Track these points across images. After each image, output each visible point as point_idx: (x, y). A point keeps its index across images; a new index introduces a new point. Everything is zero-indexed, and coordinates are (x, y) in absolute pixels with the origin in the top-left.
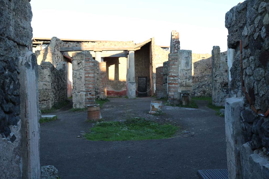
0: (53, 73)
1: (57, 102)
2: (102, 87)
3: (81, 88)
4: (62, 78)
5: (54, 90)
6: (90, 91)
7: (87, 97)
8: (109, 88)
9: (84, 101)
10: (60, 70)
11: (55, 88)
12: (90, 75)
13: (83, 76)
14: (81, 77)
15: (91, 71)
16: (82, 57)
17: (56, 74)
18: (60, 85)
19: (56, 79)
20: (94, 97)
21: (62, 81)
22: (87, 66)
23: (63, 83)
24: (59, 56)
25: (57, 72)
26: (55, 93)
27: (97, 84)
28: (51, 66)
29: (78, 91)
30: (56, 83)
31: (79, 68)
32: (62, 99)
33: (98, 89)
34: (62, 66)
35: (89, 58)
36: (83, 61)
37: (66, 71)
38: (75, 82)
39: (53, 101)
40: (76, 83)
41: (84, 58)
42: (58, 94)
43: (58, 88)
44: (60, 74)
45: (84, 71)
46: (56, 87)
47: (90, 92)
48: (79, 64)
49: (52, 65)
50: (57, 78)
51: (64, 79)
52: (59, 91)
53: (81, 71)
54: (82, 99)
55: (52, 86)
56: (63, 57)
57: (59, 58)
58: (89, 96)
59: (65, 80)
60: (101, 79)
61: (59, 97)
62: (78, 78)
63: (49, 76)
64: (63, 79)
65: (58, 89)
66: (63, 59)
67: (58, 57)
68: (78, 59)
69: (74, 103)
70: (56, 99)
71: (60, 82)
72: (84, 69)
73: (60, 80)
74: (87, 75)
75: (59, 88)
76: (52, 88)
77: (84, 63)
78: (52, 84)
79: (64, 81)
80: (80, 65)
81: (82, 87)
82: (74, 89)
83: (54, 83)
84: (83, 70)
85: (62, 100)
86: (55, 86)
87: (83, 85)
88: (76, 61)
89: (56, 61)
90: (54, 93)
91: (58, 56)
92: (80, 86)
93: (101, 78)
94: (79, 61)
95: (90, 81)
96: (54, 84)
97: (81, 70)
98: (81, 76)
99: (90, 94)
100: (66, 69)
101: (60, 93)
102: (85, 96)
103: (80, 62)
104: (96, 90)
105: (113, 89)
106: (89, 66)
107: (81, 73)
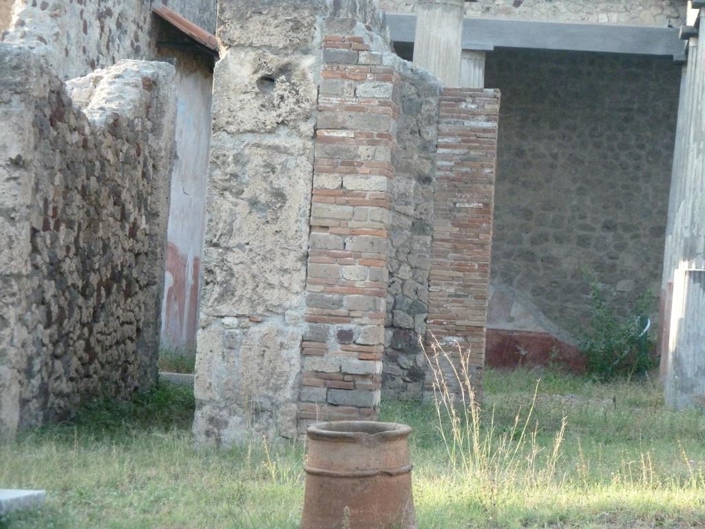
0: (54, 144)
1: (65, 386)
2: (452, 290)
3: (271, 286)
4: (125, 195)
5: (50, 288)
6: (343, 311)
7: (315, 364)
8: (516, 310)
9: (288, 393)
10: (115, 126)
11: (55, 270)
12: (351, 183)
13: (298, 189)
14: (280, 195)
15: (364, 151)
16: (297, 27)
17: (81, 154)
18: (105, 247)
19: (77, 198)
20: (379, 367)
21: (124, 217)
22: (335, 100)
23: (133, 234)
24: (116, 11)
25: (85, 141)
26: (55, 309)
27: (414, 268)
28: (37, 87)
29: (244, 309)
30: (70, 224)
31: (271, 117)
32: (113, 364)
33: (415, 308)
34: (133, 94)
35: (360, 41)
36: (307, 62)
37: (165, 134)
38: (230, 233)
39: (36, 382)
40: (232, 243)
41: (318, 36)
42: (83, 325)
43: (85, 271)
44: (110, 156)
45: (310, 144)
46: (70, 265)
47: (346, 327)
48: (268, 80)
49: (45, 80)
50: (84, 193)
51: (141, 200)
52: (92, 301)
53: (282, 139)
54: (273, 380)
55: (35, 250)
56: (147, 27)
57: (119, 25)
58: (336, 359)
59: (152, 215)
60: (444, 229)
61: (88, 348)
62: (254, 203)
63: (17, 163)
64: (130, 207)
65: (87, 285)
66: (144, 38)
67: (111, 23)
68: (266, 40)
69: (207, 409)
70: (58, 364)
71: (110, 228)
72: (307, 128)
73: (111, 208)
74: (328, 182)
75: (94, 279)
76: (36, 267)
77: (310, 76)
78: (34, 232)
79: (143, 224)
80: (280, 87)
81: (285, 279)
82: (217, 289)
83: (57, 227)
84: (300, 135)
85: (116, 375)
86: (61, 254)
87: (291, 261)
88: (252, 54)
89: (93, 54)
90: (49, 313)
91: (109, 13)
92: (267, 266)
93: (450, 213)
94: (274, 61)
95: (353, 233)
96: (55, 239)
97: (283, 131)
98: (281, 182)
99: (345, 337)
100: (166, 121)
101: (95, 318)
102: (304, 353)
103: (285, 69)
104: (403, 319)
105: (547, 322)
106: (352, 102)
107: (278, 159)
